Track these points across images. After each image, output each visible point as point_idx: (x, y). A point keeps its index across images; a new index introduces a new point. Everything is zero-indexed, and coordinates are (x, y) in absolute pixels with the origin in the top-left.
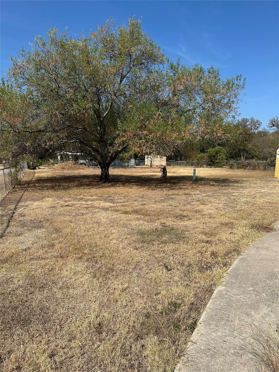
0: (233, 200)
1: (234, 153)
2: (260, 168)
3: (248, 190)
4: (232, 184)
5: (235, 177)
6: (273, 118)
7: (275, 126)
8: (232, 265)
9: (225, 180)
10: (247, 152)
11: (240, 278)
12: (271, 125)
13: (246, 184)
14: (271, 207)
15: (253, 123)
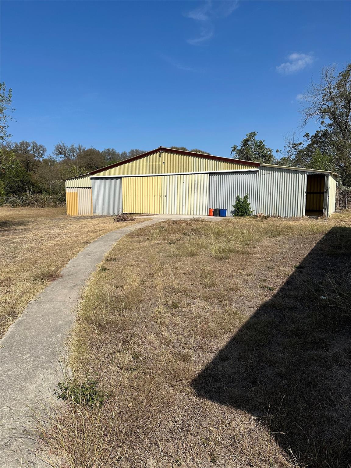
0: (13, 249)
1: (16, 186)
2: (50, 204)
3: (34, 232)
4: (15, 227)
5: (19, 218)
6: (58, 144)
7: (62, 154)
8: (6, 334)
9: (5, 222)
10: (33, 185)
11: (15, 347)
12: (58, 153)
13: (32, 226)
14: (59, 250)
15: (36, 149)
